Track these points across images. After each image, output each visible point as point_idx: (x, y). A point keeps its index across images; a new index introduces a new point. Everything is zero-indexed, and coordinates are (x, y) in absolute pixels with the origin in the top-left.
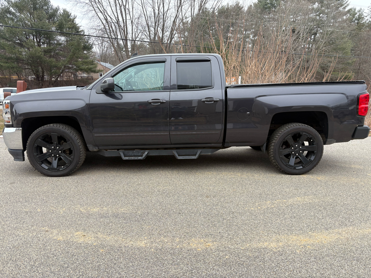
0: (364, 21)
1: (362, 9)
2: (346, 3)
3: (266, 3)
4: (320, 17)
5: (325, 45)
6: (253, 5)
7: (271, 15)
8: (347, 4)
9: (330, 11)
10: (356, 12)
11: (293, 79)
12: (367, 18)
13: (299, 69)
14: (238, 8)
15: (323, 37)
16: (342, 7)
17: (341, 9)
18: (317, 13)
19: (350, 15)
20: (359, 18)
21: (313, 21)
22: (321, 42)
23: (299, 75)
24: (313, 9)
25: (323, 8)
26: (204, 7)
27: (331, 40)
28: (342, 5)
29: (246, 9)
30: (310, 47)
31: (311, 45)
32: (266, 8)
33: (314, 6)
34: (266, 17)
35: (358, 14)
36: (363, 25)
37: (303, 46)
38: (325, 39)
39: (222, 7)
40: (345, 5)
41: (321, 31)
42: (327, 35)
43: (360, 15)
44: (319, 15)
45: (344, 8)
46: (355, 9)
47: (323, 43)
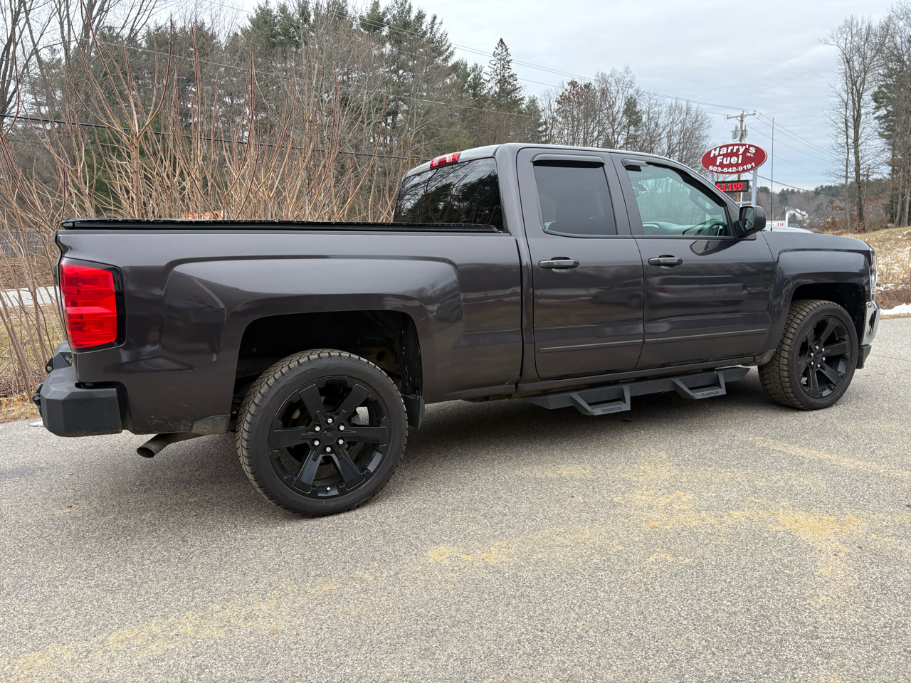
0: (486, 91)
1: (479, 66)
2: (447, 49)
3: (272, 31)
4: (399, 77)
5: (417, 139)
6: (240, 33)
7: (291, 64)
8: (449, 51)
9: (417, 65)
10: (468, 70)
11: (360, 214)
12: (490, 85)
13: (370, 192)
14: (200, 38)
15: (411, 120)
16: (441, 58)
17: (439, 61)
18: (391, 66)
19: (458, 76)
20: (475, 83)
21: (387, 84)
22: (409, 131)
23: (374, 205)
24: (382, 55)
25: (403, 57)
26: (99, 22)
27: (429, 129)
28: (440, 54)
29: (222, 39)
30: (388, 142)
31: (389, 138)
32: (274, 45)
33: (384, 50)
34: (279, 66)
35: (472, 76)
36: (485, 98)
37: (372, 140)
38: (416, 125)
39: (157, 30)
40: (447, 53)
41: (405, 107)
42: (420, 117)
43: (477, 78)
44: (396, 72)
45: (446, 60)
46: (466, 65)
47: (413, 135)
